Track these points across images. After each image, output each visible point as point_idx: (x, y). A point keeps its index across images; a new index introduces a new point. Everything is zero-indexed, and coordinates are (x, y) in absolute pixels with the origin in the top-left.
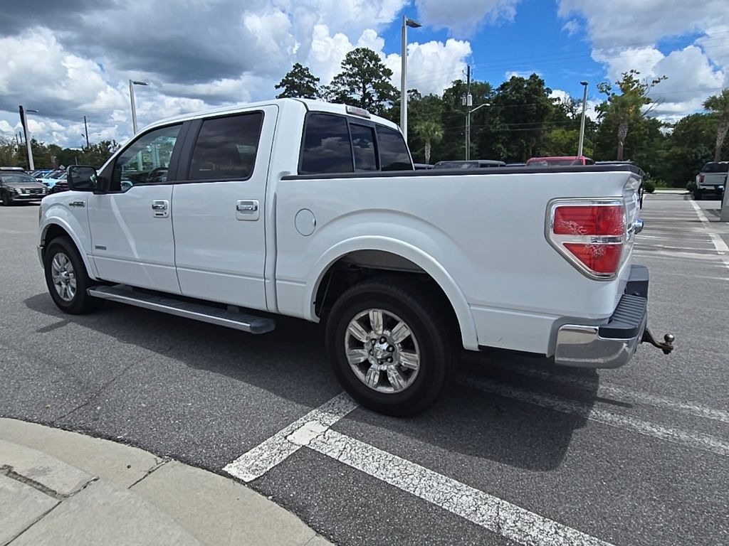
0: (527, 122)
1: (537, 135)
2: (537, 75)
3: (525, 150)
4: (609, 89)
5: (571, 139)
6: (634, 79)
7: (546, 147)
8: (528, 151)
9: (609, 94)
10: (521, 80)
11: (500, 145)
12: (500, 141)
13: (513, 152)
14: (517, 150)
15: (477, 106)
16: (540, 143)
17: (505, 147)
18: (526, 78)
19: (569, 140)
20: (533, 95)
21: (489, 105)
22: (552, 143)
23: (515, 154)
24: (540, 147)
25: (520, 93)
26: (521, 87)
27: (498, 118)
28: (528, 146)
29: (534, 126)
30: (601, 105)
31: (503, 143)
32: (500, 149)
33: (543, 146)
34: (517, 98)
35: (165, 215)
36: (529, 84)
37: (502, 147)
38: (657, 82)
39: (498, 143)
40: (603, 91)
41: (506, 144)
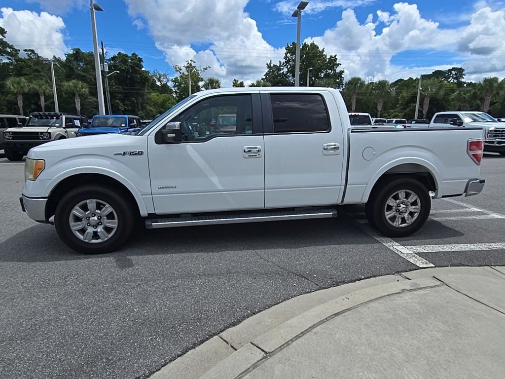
0: (134, 86)
1: (143, 95)
2: (136, 54)
3: (136, 105)
4: (181, 70)
5: (164, 100)
6: (193, 65)
7: (149, 104)
8: (138, 106)
9: (181, 73)
10: (126, 56)
11: (117, 101)
12: (118, 98)
13: (128, 107)
14: (130, 105)
15: (112, 72)
16: (145, 101)
17: (121, 103)
18: (130, 55)
19: (162, 100)
20: (136, 68)
21: (119, 72)
22: (152, 101)
23: (130, 108)
24: (145, 103)
25: (127, 65)
26: (127, 61)
27: (113, 81)
28: (137, 102)
29: (139, 90)
30: (175, 79)
31: (120, 99)
32: (118, 103)
33: (147, 103)
34: (125, 68)
35: (258, 156)
36: (132, 59)
37: (119, 102)
38: (206, 69)
39: (117, 99)
40: (177, 71)
41: (122, 100)
